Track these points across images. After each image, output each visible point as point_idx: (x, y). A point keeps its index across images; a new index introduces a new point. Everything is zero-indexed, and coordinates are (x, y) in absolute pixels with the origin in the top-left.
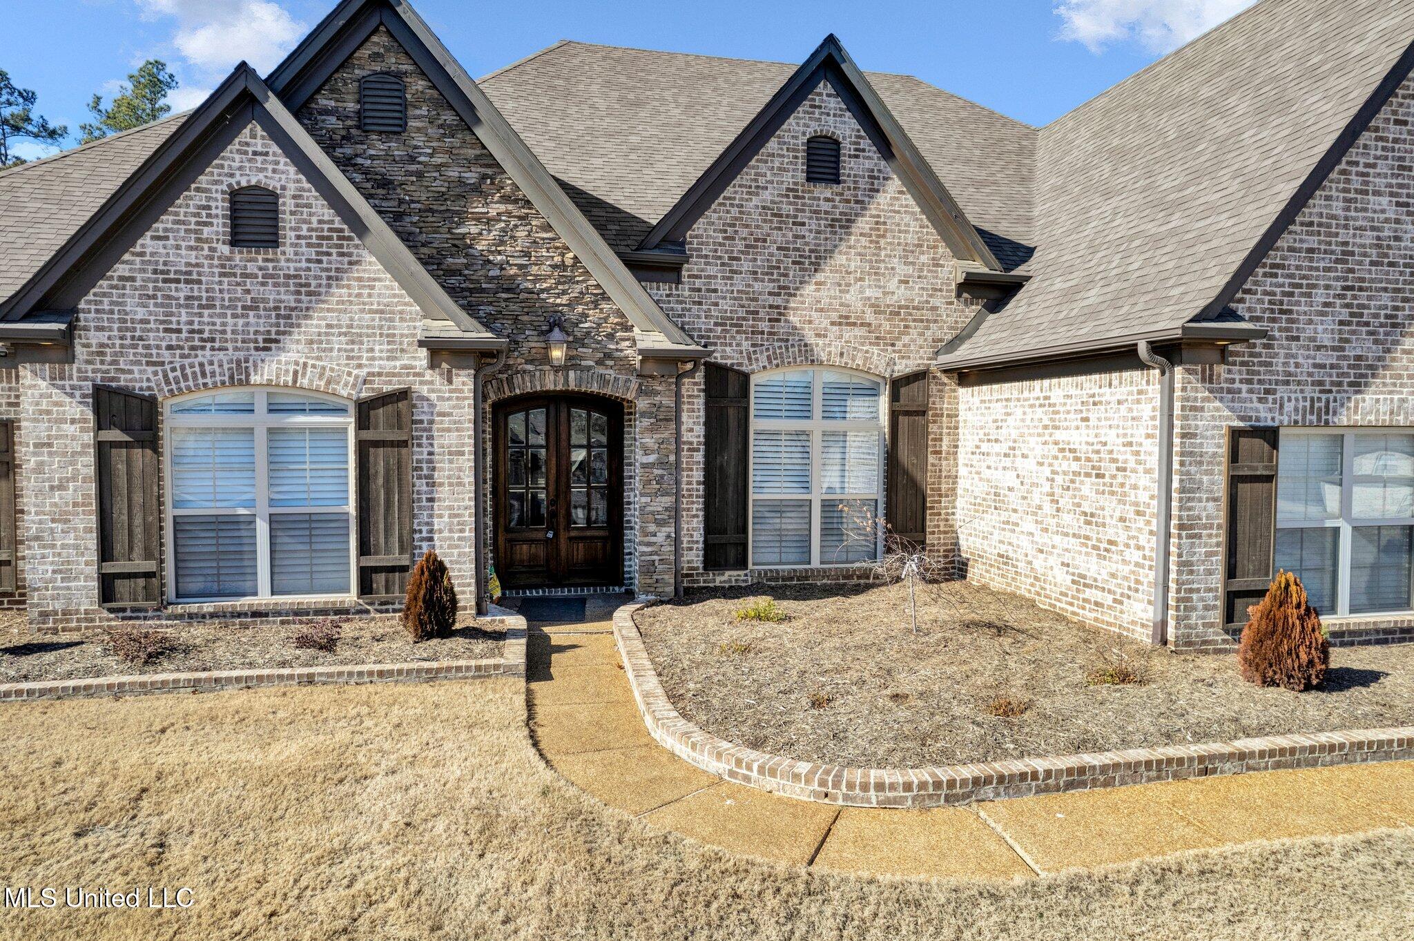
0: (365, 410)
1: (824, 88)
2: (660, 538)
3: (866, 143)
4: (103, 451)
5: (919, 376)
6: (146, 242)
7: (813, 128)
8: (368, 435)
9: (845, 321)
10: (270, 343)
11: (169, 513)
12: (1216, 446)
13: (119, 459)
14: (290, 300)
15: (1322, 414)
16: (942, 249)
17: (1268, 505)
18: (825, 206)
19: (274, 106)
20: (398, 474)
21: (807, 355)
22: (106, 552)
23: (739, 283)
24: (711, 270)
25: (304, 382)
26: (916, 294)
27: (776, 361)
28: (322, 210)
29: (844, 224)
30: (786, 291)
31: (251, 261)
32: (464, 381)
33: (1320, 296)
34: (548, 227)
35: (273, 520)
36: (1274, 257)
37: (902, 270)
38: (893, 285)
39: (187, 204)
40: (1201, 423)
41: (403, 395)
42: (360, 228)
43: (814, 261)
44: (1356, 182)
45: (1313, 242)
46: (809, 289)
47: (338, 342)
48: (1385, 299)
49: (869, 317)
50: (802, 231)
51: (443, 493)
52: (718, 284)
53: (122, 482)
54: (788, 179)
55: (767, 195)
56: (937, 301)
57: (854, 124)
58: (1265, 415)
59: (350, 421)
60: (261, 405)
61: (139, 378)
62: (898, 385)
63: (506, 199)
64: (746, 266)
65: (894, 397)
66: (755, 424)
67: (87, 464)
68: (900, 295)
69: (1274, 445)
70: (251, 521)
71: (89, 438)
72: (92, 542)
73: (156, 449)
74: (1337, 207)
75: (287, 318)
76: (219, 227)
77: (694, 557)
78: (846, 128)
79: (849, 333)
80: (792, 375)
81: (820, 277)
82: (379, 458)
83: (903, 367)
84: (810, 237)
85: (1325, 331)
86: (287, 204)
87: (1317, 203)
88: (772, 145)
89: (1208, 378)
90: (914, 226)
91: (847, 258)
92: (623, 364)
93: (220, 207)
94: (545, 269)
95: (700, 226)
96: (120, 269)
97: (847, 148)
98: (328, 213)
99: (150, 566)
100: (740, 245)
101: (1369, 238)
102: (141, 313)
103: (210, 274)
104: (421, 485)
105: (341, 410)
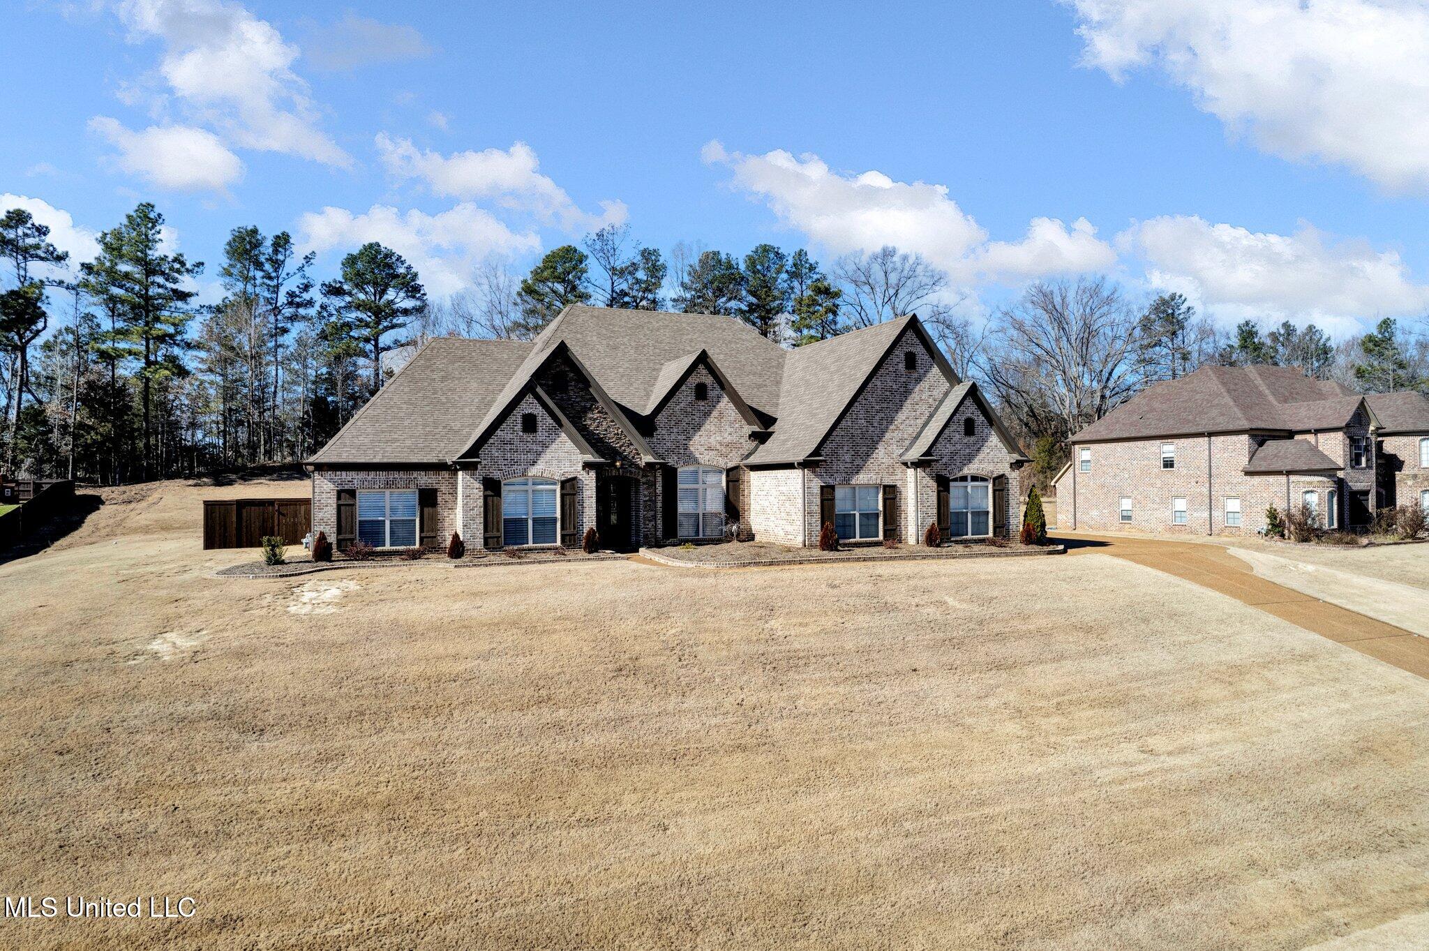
0: (563, 483)
1: (701, 367)
2: (650, 526)
3: (716, 385)
4: (486, 497)
5: (736, 468)
6: (498, 432)
7: (698, 381)
8: (564, 492)
9: (710, 449)
10: (534, 463)
11: (503, 517)
12: (817, 491)
13: (490, 499)
14: (540, 449)
15: (846, 481)
16: (743, 422)
17: (833, 506)
18: (702, 408)
19: (539, 390)
20: (573, 504)
21: (696, 461)
22: (486, 529)
23: (673, 437)
24: (664, 432)
25: (544, 475)
26: (734, 438)
27: (686, 463)
28: (550, 421)
29: (707, 414)
30: (689, 439)
31: (528, 437)
32: (593, 474)
33: (845, 448)
34: (612, 421)
35: (534, 520)
36: (832, 438)
37: (730, 430)
38: (726, 435)
39: (510, 420)
40: (812, 484)
41: (575, 478)
42: (560, 425)
43: (698, 427)
44: (854, 416)
45: (843, 433)
46: (696, 438)
47: (555, 462)
48: (865, 448)
49: (718, 447)
50: (694, 417)
51: (586, 510)
52: (666, 437)
53: (491, 508)
54: (689, 399)
55: (682, 405)
56: (742, 440)
57: (712, 378)
58: (831, 482)
59: (558, 488)
60: (530, 482)
61: (496, 475)
62: (729, 471)
63: (599, 412)
64: (675, 430)
65: (727, 476)
66: (680, 486)
67: (481, 502)
68: (729, 439)
69: (834, 490)
70: (526, 520)
71: (481, 494)
72: (482, 527)
73: (500, 496)
74: (849, 424)
75: (539, 454)
76: (519, 427)
77: (659, 534)
78: (709, 380)
79: (711, 453)
80: (691, 468)
81: (700, 433)
82: (568, 499)
83: (730, 465)
84: (697, 419)
85: (848, 458)
86: (539, 419)
87: (843, 423)
88: (684, 387)
89: (814, 472)
90: (733, 414)
91: (710, 425)
92: (637, 466)
93: (520, 420)
94: (612, 435)
95: (659, 417)
96: (491, 441)
97: (710, 388)
98: (551, 421)
99: (498, 534)
100: (673, 423)
101: (859, 431)
102: (497, 454)
103: (516, 441)
104: (580, 508)
105: (555, 484)
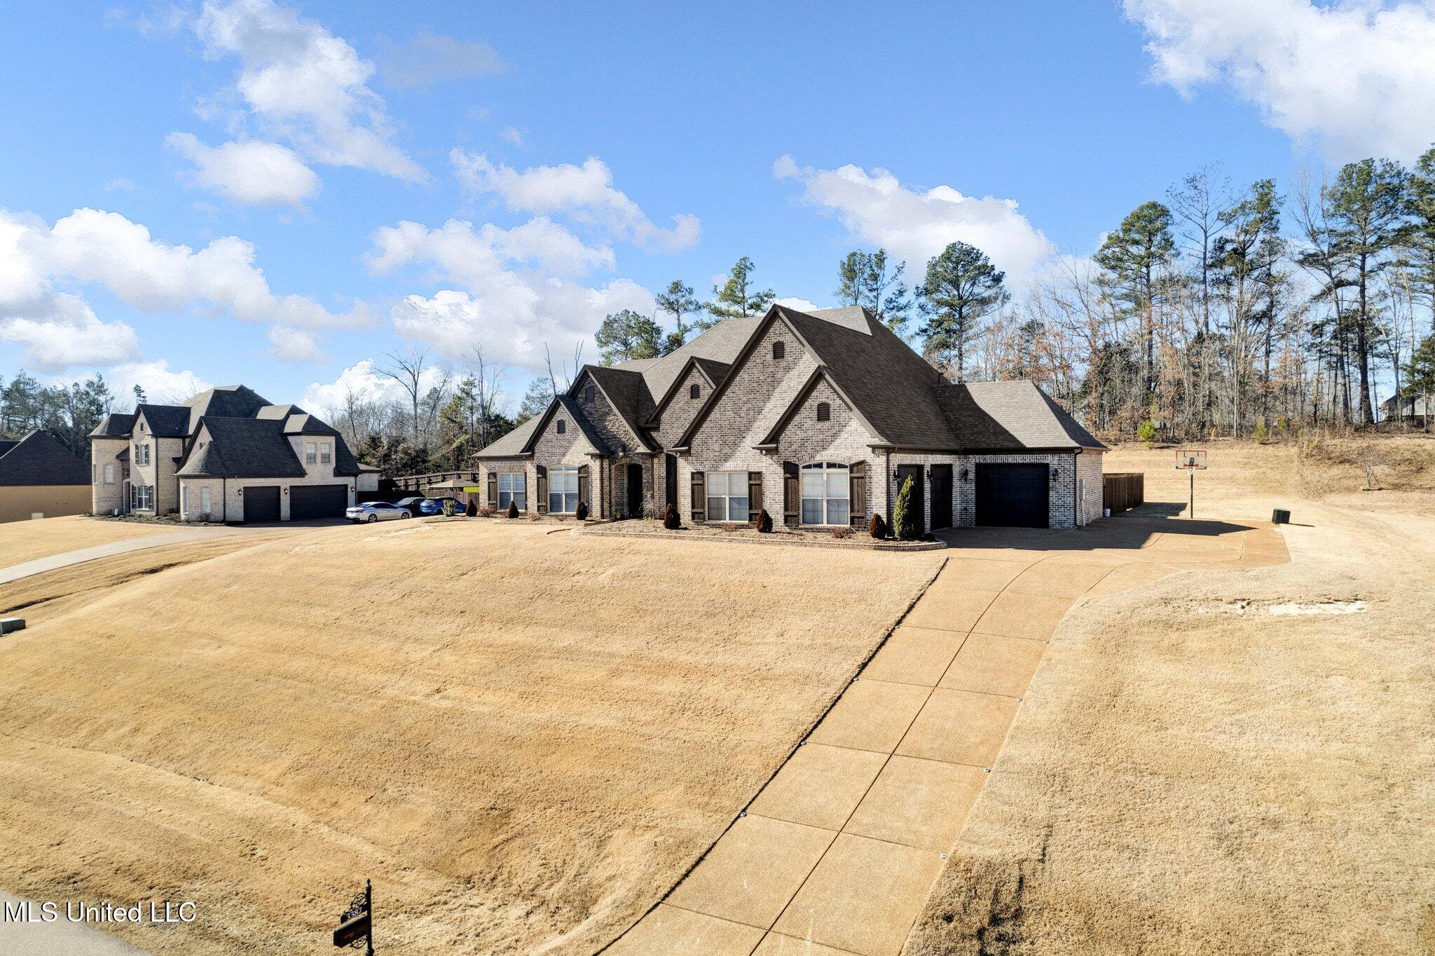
0: (580, 470)
1: (695, 370)
2: (650, 503)
3: (706, 385)
4: (539, 479)
6: (545, 434)
7: (692, 383)
8: (580, 474)
10: (564, 455)
11: (549, 492)
12: (689, 476)
13: (541, 481)
14: (567, 445)
15: (716, 468)
17: (703, 491)
18: (696, 405)
19: (563, 404)
20: (586, 485)
22: (539, 500)
24: (667, 427)
25: (570, 463)
28: (573, 424)
31: (561, 436)
32: (597, 462)
34: (621, 422)
35: (567, 495)
39: (551, 425)
40: (685, 471)
41: (586, 466)
42: (578, 431)
47: (575, 454)
48: (733, 438)
50: (690, 413)
51: (594, 489)
52: (669, 431)
53: (541, 486)
54: (686, 398)
55: (680, 404)
57: (703, 379)
58: (701, 469)
59: (577, 472)
60: (563, 469)
61: (544, 463)
63: (613, 415)
64: (676, 425)
67: (536, 482)
69: (703, 476)
70: (562, 494)
71: (536, 476)
72: (537, 498)
73: (547, 479)
74: (718, 416)
75: (567, 449)
76: (556, 429)
78: (701, 381)
82: (582, 481)
85: (716, 447)
86: (567, 423)
88: (682, 389)
89: (686, 460)
92: (638, 456)
93: (556, 425)
94: (622, 432)
95: (664, 415)
99: (545, 504)
100: (674, 419)
102: (544, 449)
103: (554, 440)
104: (590, 487)
105: (576, 469)
